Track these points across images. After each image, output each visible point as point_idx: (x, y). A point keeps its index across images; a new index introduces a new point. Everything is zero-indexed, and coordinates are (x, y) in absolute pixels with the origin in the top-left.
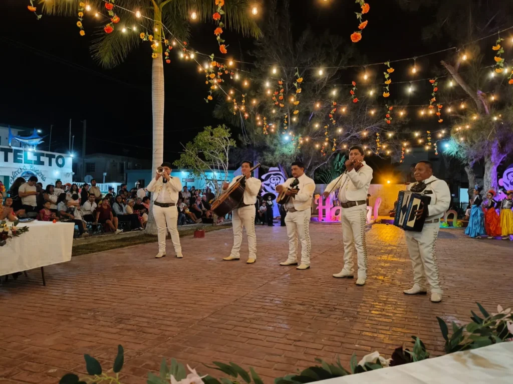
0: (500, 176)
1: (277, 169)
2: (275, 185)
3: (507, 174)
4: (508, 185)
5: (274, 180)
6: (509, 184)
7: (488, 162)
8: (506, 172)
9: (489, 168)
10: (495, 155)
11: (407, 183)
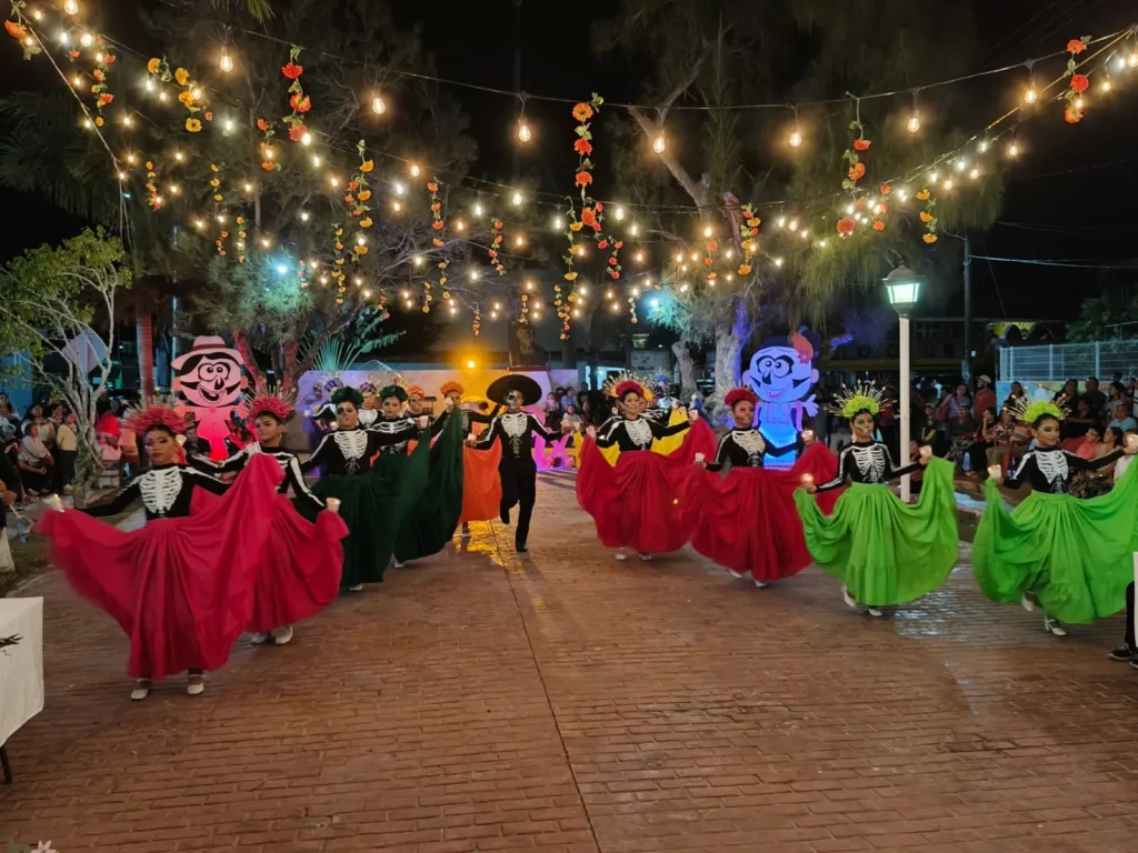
0: (745, 365)
1: (217, 340)
2: (213, 384)
3: (758, 361)
4: (758, 383)
5: (209, 371)
6: (760, 380)
7: (724, 336)
8: (755, 357)
9: (728, 350)
10: (742, 324)
11: (512, 367)
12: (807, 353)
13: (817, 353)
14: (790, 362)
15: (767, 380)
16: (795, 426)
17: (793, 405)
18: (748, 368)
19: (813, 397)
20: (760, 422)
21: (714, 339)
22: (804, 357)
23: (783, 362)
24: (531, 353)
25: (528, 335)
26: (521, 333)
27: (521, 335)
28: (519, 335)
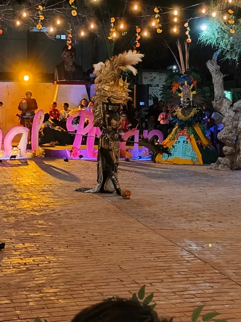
11: (58, 81)
24: (73, 70)
25: (70, 57)
26: (66, 55)
27: (65, 56)
28: (63, 56)
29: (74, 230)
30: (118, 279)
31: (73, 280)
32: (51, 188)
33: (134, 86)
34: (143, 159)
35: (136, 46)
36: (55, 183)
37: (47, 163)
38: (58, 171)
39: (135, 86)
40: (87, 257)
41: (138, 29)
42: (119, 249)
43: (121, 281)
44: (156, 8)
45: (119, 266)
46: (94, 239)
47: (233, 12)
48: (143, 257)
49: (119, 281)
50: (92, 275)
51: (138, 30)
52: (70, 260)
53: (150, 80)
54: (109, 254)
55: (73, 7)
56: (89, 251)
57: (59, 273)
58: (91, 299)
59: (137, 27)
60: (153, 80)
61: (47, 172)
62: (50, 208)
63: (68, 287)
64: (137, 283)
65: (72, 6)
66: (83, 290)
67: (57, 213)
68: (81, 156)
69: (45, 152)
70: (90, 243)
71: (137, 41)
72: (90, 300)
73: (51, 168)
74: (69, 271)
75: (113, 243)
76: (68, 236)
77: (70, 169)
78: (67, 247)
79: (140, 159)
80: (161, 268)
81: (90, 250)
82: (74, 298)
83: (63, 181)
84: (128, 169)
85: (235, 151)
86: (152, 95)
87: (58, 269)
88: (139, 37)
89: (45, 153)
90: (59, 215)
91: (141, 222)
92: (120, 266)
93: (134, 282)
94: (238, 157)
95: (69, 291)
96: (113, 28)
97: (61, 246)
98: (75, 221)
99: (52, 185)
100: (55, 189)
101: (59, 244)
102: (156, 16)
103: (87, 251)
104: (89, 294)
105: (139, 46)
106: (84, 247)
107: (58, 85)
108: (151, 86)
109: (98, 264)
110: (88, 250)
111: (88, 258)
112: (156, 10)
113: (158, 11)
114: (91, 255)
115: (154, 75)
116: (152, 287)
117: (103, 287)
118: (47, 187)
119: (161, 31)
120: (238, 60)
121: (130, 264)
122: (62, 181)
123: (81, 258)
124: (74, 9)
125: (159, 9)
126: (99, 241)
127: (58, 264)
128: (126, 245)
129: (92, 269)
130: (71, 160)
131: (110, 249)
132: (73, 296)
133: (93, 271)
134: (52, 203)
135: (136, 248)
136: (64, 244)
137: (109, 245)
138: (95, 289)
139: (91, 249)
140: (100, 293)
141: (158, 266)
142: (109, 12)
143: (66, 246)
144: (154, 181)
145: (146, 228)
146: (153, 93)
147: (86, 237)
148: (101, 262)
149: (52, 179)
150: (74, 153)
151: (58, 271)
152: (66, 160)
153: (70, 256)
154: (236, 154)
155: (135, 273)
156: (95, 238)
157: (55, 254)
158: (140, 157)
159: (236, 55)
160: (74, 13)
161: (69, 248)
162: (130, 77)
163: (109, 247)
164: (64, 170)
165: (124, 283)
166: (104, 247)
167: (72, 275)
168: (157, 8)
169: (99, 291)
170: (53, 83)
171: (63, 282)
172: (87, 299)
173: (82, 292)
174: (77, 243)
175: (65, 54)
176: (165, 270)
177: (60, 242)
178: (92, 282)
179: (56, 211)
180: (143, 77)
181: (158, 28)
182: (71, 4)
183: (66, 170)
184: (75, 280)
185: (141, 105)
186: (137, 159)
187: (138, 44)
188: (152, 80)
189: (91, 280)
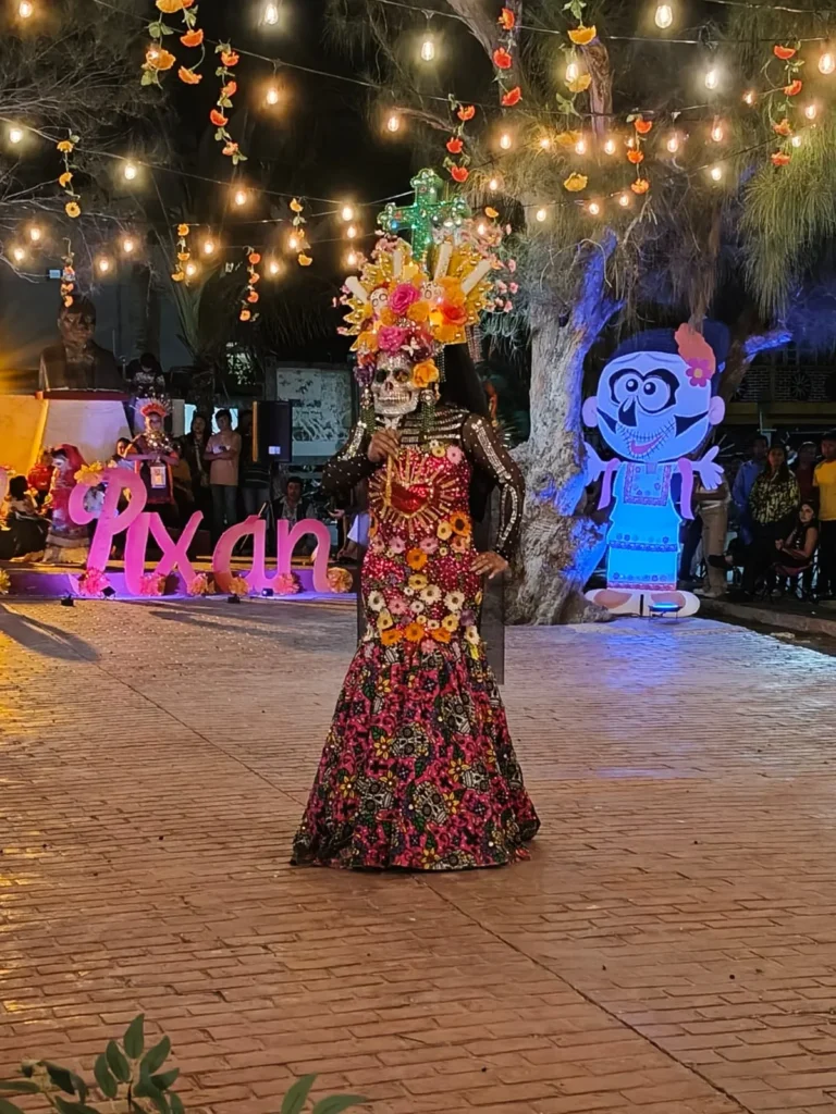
3: (613, 379)
4: (612, 424)
6: (615, 417)
7: (548, 329)
8: (609, 370)
9: (560, 355)
10: (592, 303)
11: (48, 390)
12: (703, 365)
13: (722, 367)
14: (672, 382)
15: (628, 417)
16: (678, 508)
17: (675, 468)
18: (594, 393)
19: (715, 450)
20: (613, 500)
21: (525, 336)
22: (698, 373)
23: (658, 381)
24: (89, 362)
25: (82, 326)
26: (69, 321)
27: (67, 325)
28: (62, 324)
29: (69, 796)
30: (174, 935)
31: (50, 941)
32: (16, 681)
33: (252, 405)
34: (278, 598)
35: (249, 299)
36: (29, 666)
37: (15, 612)
38: (41, 631)
39: (255, 403)
40: (96, 874)
41: (253, 255)
42: (188, 849)
43: (185, 941)
44: (294, 201)
45: (182, 897)
46: (122, 821)
47: (497, 214)
48: (252, 869)
49: (180, 940)
50: (104, 927)
51: (254, 259)
52: (47, 883)
53: (298, 388)
54: (158, 864)
55: (71, 193)
56: (106, 858)
57: (12, 922)
58: (95, 995)
59: (251, 249)
60: (305, 388)
61: (12, 637)
62: (7, 736)
63: (34, 962)
64: (228, 946)
65: (67, 192)
66: (75, 972)
67: (27, 751)
68: (108, 592)
69: (9, 580)
70: (110, 832)
71: (250, 287)
72: (92, 999)
73: (25, 623)
74: (41, 917)
75: (172, 832)
76: (50, 816)
77: (76, 627)
78: (45, 846)
79: (269, 598)
80: (297, 900)
81: (107, 855)
82: (47, 995)
83: (52, 659)
84: (234, 624)
85: (513, 576)
86: (302, 428)
87: (10, 912)
88: (256, 277)
89: (9, 584)
90: (31, 755)
91: (256, 771)
92: (186, 899)
93: (218, 944)
94: (521, 589)
95: (35, 974)
96: (186, 251)
97: (27, 844)
98: (75, 773)
99: (20, 673)
100: (26, 682)
101: (22, 839)
102: (296, 221)
103: (97, 856)
104: (90, 982)
105: (256, 300)
106: (90, 845)
107: (47, 401)
108: (299, 403)
109: (125, 893)
110: (100, 853)
111: (99, 876)
112: (295, 206)
113: (301, 209)
114: (109, 868)
115: (308, 374)
116: (268, 956)
117: (134, 961)
118: (8, 678)
119: (310, 260)
120: (516, 338)
121: (215, 891)
122: (50, 662)
123: (81, 878)
124: (71, 200)
125: (302, 204)
126: (136, 828)
127: (13, 897)
128: (209, 836)
129: (107, 909)
130: (80, 602)
131: (162, 848)
132: (45, 988)
133: (108, 915)
134: (15, 721)
135: (234, 845)
136: (38, 839)
137: (161, 838)
138: (110, 967)
139: (109, 852)
140: (121, 978)
141: (291, 895)
142: (185, 210)
143: (43, 843)
144: (299, 655)
145: (270, 786)
146: (306, 424)
147: (100, 818)
148: (134, 887)
149: (23, 652)
150: (91, 583)
151: (11, 918)
152: (68, 602)
153: (49, 872)
154: (517, 582)
155: (225, 915)
156: (125, 819)
157: (8, 868)
158: (270, 592)
159: (510, 325)
160: (73, 210)
161: (48, 848)
162: (248, 380)
163: (160, 843)
164: (59, 628)
165: (195, 946)
166: (148, 845)
167: (48, 928)
168: (297, 199)
169: (120, 972)
170: (35, 394)
171: (19, 950)
172: (84, 997)
173: (70, 976)
174: (73, 835)
175: (67, 319)
176: (309, 907)
177: (27, 834)
178: (102, 947)
179: (24, 744)
180: (279, 380)
181: (301, 253)
182: (64, 185)
183: (66, 629)
184: (55, 944)
185: (272, 455)
186: (261, 596)
187: (253, 293)
188: (302, 388)
189: (102, 942)
